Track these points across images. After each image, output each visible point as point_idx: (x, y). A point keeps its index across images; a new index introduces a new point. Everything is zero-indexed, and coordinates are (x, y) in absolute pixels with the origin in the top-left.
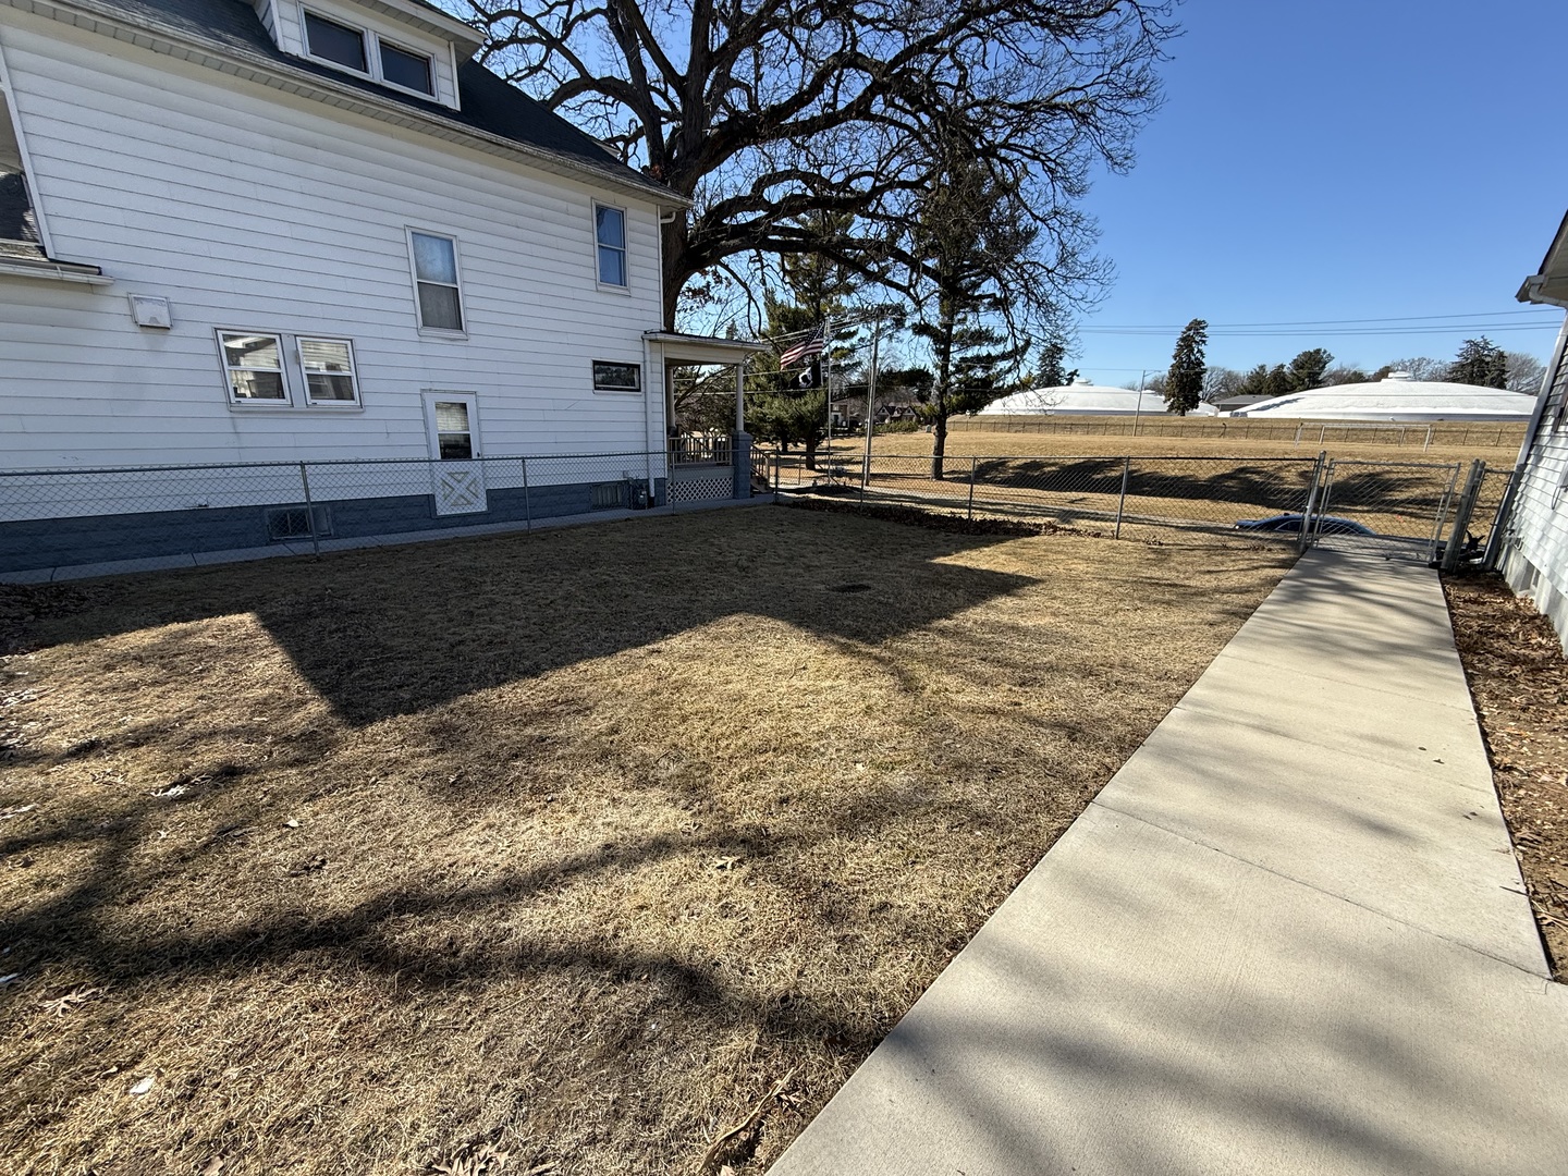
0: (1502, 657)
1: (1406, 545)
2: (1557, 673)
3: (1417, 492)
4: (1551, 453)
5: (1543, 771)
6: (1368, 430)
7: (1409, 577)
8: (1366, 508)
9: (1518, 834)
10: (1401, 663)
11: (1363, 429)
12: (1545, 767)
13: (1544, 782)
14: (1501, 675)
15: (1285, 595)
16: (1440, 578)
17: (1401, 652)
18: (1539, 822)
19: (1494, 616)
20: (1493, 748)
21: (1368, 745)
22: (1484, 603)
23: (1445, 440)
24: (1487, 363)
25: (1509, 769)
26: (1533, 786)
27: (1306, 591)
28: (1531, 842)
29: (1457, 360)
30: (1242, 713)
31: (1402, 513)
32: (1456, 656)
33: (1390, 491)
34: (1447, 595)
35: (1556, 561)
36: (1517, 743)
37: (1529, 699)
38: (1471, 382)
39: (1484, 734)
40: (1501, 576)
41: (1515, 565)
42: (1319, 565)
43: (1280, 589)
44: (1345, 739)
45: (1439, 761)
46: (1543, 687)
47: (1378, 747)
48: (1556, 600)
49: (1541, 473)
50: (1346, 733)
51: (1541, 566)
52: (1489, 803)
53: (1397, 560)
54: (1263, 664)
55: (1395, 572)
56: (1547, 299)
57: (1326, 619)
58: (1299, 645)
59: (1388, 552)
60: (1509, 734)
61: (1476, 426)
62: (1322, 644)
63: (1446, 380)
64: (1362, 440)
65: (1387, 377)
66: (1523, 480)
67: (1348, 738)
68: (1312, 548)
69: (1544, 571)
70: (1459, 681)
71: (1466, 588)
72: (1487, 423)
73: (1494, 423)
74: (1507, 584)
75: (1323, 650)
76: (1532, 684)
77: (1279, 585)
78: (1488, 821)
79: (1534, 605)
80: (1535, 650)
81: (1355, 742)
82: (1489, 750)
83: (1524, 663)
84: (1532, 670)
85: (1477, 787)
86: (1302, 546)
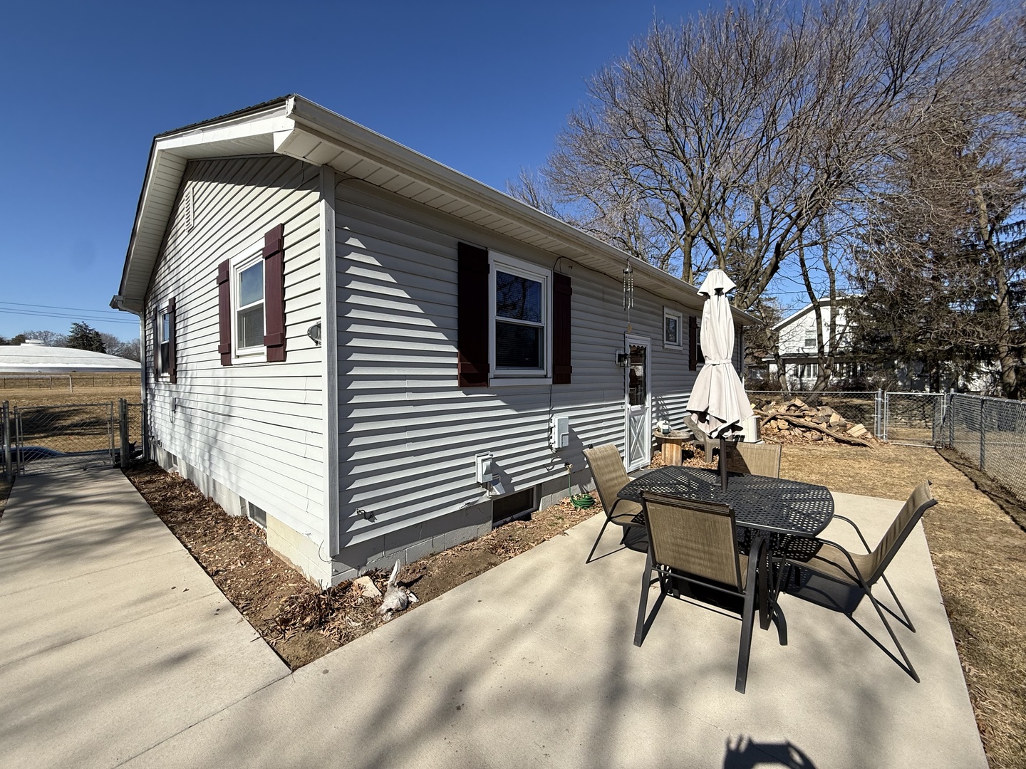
0: (181, 510)
1: (92, 457)
2: (208, 508)
3: (76, 419)
4: (159, 392)
5: (230, 565)
6: (22, 379)
7: (105, 478)
8: (42, 435)
9: (240, 606)
10: (131, 539)
11: (18, 379)
12: (229, 562)
13: (233, 570)
14: (185, 520)
15: (16, 522)
16: (124, 473)
17: (125, 531)
18: (243, 593)
19: (164, 488)
20: (204, 564)
21: (142, 607)
22: (155, 482)
23: (81, 384)
24: (91, 338)
25: (217, 572)
26: (231, 575)
27: (32, 513)
28: (246, 606)
29: (71, 334)
30: (27, 645)
31: (72, 434)
32: (158, 519)
33: (57, 420)
34: (133, 483)
35: (184, 450)
36: (212, 556)
37: (204, 528)
38: (85, 349)
39: (196, 559)
40: (155, 463)
41: (161, 455)
42: (32, 488)
43: (6, 518)
44: (124, 612)
45: (186, 590)
46: (206, 519)
47: (149, 604)
48: (190, 470)
49: (157, 404)
50: (123, 607)
51: (176, 453)
52: (220, 599)
53: (92, 467)
54: (25, 590)
55: (96, 478)
56: (128, 309)
57: (62, 529)
58: (50, 558)
59: (84, 464)
60: (206, 553)
61: (98, 375)
62: (68, 550)
63: (67, 347)
64: (19, 387)
65: (24, 342)
66: (149, 408)
67: (127, 610)
68: (20, 477)
69: (179, 456)
70: (169, 534)
71: (141, 475)
72: (103, 373)
73: (107, 373)
74: (160, 467)
75: (71, 554)
76: (200, 519)
77: (4, 516)
78: (225, 609)
79: (179, 475)
80: (192, 500)
81: (133, 609)
82: (203, 567)
83: (192, 509)
84: (197, 511)
85: (210, 593)
86: (10, 477)
